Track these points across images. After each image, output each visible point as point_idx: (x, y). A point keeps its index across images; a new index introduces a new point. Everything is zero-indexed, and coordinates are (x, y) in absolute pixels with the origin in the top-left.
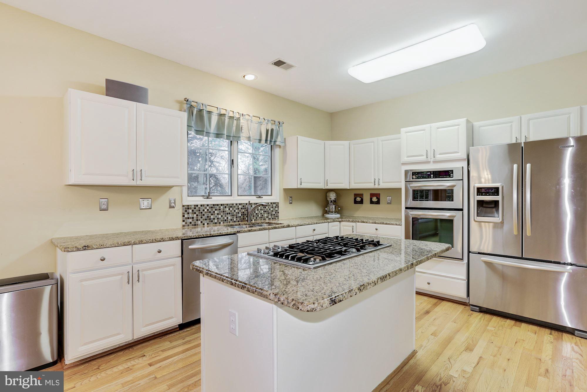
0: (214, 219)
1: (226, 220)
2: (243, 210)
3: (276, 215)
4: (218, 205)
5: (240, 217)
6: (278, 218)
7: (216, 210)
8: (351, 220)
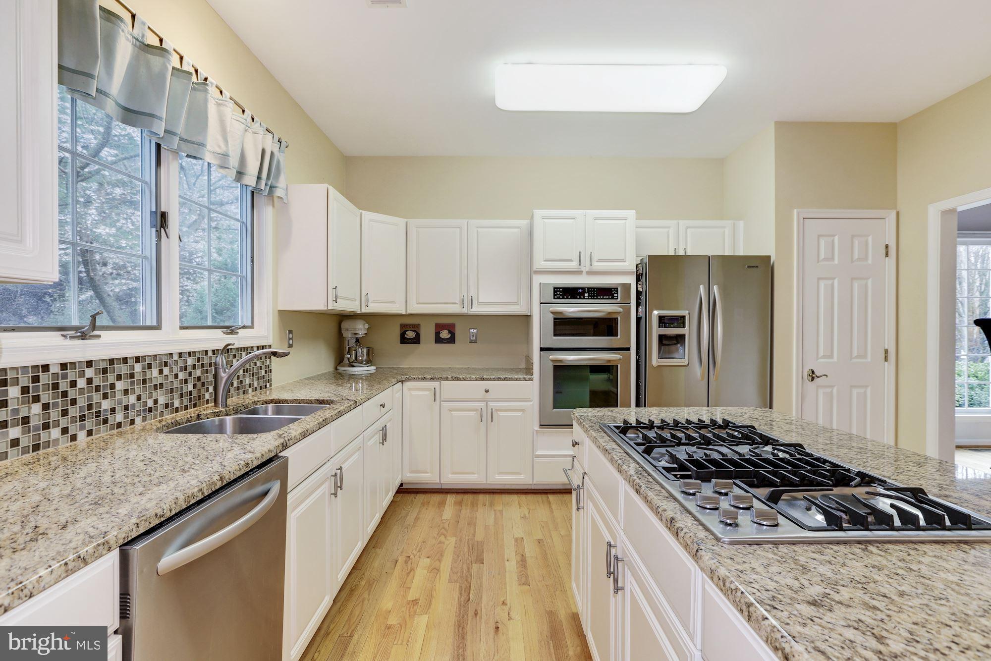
0: (113, 410)
1: (150, 410)
2: (198, 373)
3: (266, 378)
4: (125, 360)
5: (191, 392)
6: (271, 385)
7: (119, 378)
8: (428, 377)
